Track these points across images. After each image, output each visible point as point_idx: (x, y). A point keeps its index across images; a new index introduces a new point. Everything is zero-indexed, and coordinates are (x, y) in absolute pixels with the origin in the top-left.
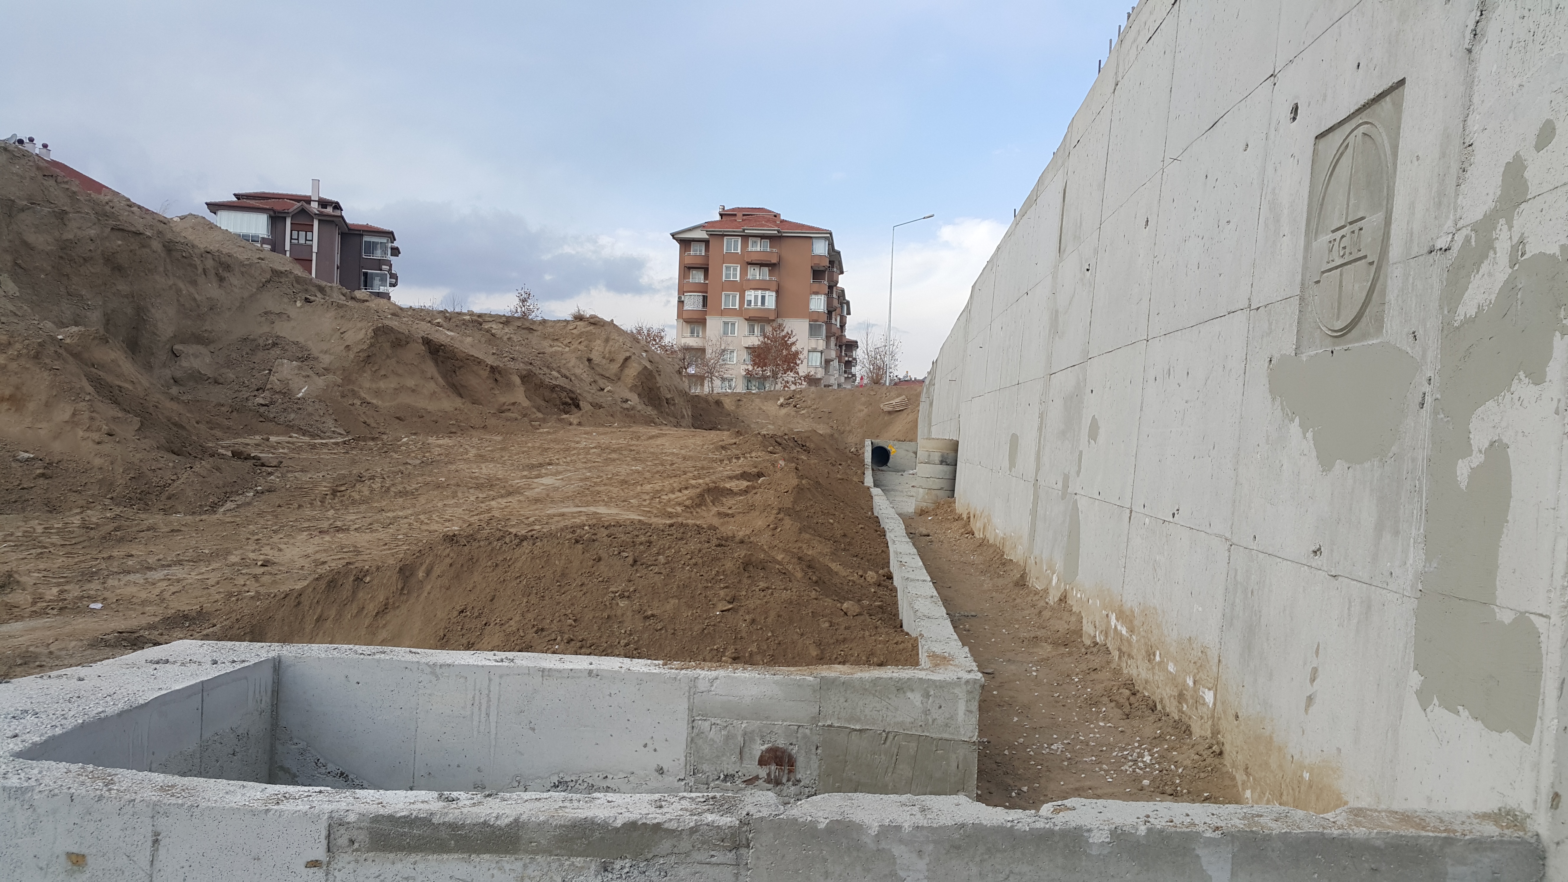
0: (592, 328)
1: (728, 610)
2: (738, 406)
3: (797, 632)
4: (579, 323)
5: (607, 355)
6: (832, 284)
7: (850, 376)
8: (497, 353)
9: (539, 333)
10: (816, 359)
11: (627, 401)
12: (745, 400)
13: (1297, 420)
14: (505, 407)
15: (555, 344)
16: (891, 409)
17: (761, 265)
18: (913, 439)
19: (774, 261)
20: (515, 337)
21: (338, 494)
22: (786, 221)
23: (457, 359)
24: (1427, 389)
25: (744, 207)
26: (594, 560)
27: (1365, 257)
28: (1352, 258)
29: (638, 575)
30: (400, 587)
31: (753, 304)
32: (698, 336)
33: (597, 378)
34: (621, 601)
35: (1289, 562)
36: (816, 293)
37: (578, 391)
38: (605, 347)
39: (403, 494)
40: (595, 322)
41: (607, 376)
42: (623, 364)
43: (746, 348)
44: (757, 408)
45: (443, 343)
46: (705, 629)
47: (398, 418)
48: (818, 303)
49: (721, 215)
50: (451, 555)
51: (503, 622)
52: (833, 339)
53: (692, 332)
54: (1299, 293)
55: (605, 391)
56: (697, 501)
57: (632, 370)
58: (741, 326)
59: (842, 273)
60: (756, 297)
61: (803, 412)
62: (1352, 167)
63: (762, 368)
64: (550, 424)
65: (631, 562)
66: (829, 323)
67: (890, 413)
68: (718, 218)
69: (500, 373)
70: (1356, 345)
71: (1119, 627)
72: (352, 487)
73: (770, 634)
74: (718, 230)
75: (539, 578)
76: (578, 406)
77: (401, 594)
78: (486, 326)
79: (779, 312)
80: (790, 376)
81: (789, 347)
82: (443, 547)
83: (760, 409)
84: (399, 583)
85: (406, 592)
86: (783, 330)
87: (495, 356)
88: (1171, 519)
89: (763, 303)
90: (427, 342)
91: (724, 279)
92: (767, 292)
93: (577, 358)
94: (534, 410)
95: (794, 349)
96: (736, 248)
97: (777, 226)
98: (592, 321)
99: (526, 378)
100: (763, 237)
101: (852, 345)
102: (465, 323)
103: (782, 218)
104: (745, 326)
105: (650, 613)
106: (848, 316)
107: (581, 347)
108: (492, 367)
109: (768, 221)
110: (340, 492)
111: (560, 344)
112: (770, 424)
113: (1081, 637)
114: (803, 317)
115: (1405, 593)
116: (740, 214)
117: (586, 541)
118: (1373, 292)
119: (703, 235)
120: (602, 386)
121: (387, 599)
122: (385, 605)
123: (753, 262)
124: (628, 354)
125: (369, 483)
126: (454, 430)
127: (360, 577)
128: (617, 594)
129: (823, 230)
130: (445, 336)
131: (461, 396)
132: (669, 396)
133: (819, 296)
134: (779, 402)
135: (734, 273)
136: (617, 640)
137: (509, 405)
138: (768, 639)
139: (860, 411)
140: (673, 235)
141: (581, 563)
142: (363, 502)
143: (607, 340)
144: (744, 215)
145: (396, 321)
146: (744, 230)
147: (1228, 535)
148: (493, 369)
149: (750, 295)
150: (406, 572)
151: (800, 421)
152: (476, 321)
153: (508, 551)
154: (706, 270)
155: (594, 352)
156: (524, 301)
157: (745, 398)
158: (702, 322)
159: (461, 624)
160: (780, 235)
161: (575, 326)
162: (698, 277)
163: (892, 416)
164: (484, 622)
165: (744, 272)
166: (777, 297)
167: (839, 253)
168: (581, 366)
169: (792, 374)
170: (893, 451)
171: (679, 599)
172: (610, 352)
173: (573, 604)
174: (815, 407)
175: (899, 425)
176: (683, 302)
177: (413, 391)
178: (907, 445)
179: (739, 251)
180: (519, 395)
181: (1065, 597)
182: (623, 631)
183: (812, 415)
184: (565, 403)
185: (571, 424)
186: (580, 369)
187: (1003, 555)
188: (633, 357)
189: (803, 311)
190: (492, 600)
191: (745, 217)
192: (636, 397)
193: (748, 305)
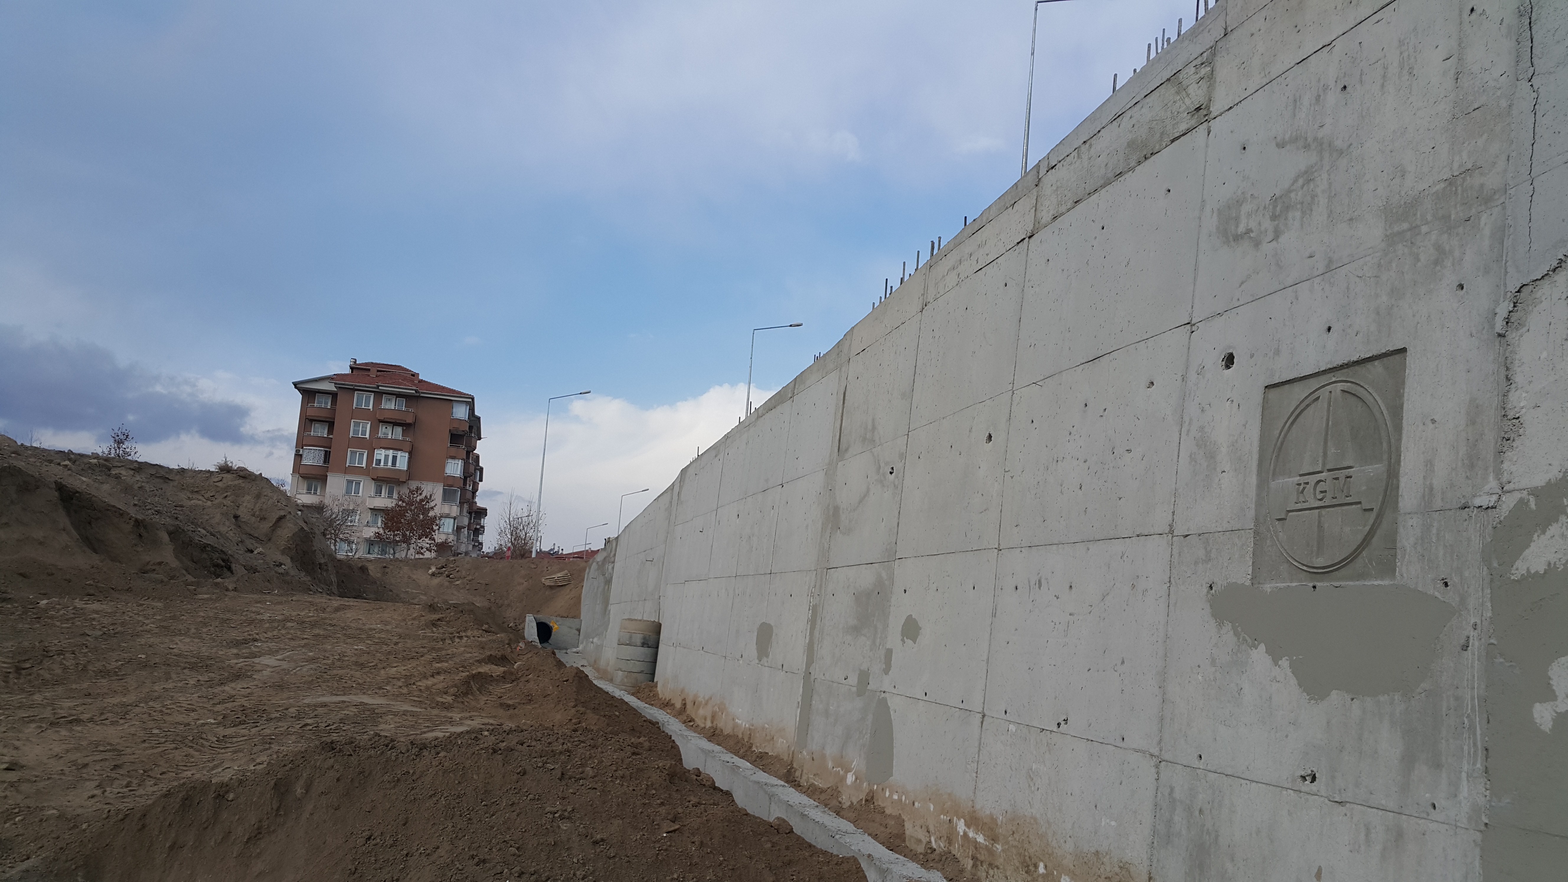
0: (241, 481)
1: (675, 831)
2: (385, 574)
3: (745, 855)
4: (225, 475)
5: (257, 513)
6: (470, 449)
7: (477, 544)
8: (140, 504)
9: (175, 484)
10: (448, 526)
11: (281, 564)
12: (391, 567)
13: (1262, 647)
14: (149, 567)
15: (194, 497)
16: (552, 584)
17: (395, 424)
18: (577, 616)
19: (410, 420)
20: (147, 486)
21: (23, 672)
22: (425, 381)
23: (95, 509)
24: (1472, 633)
25: (378, 362)
26: (518, 774)
27: (1360, 503)
28: (1335, 502)
29: (571, 791)
30: (275, 807)
31: (382, 464)
32: (315, 493)
33: (244, 537)
34: (562, 823)
35: (1260, 785)
36: (453, 458)
37: (230, 552)
38: (256, 504)
39: (104, 673)
40: (244, 475)
41: (256, 535)
42: (275, 523)
43: (371, 509)
44: (406, 576)
45: (78, 490)
46: (658, 854)
47: (21, 575)
48: (454, 468)
49: (352, 368)
50: (336, 767)
51: (428, 852)
52: (466, 506)
53: (309, 489)
54: (1252, 527)
55: (256, 552)
56: (463, 689)
57: (287, 532)
58: (366, 488)
59: (480, 439)
60: (387, 457)
61: (458, 583)
62: (1328, 420)
63: (394, 532)
64: (205, 589)
65: (559, 775)
66: (463, 490)
67: (551, 587)
68: (348, 371)
69: (145, 527)
70: (1351, 583)
71: (971, 834)
72: (38, 664)
73: (721, 859)
74: (349, 383)
75: (459, 797)
76: (229, 569)
77: (276, 815)
78: (114, 472)
79: (410, 474)
80: (425, 542)
81: (426, 511)
82: (322, 757)
83: (409, 577)
84: (274, 802)
85: (282, 813)
86: (421, 494)
87: (137, 508)
88: (1055, 729)
89: (394, 463)
90: (60, 488)
91: (351, 434)
92: (399, 452)
93: (223, 514)
94: (184, 572)
95: (431, 514)
96: (367, 404)
97: (415, 385)
98: (242, 474)
99: (175, 534)
100: (399, 395)
101: (483, 512)
102: (91, 467)
103: (420, 378)
104: (372, 487)
105: (599, 837)
106: (480, 483)
107: (227, 502)
108: (137, 520)
109: (405, 379)
110: (24, 669)
111: (201, 497)
112: (422, 594)
113: (904, 841)
114: (438, 481)
115: (1459, 824)
116: (374, 371)
117: (504, 750)
118: (1373, 537)
119: (331, 387)
120: (250, 547)
121: (260, 821)
122: (258, 829)
123: (386, 420)
124: (282, 513)
125: (59, 659)
126: (92, 592)
127: (221, 794)
128: (557, 815)
129: (465, 394)
130: (80, 482)
131: (95, 551)
132: (322, 561)
133: (456, 461)
134: (430, 571)
135: (365, 429)
136: (572, 872)
137: (154, 564)
138: (720, 865)
139: (520, 584)
140: (296, 385)
141: (504, 777)
142: (57, 683)
143: (258, 496)
144: (378, 371)
145: (21, 461)
146: (378, 386)
147: (1155, 751)
148: (138, 523)
149: (380, 454)
150: (281, 788)
151: (455, 593)
152: (104, 465)
153: (407, 762)
154: (331, 425)
155: (242, 509)
156: (119, 442)
157: (391, 565)
158: (323, 479)
159: (373, 854)
160: (418, 394)
161: (220, 478)
162: (321, 431)
163: (554, 591)
164: (405, 852)
165: (374, 430)
166: (410, 459)
167: (479, 418)
168: (227, 523)
169: (427, 540)
170: (555, 628)
171: (623, 819)
172: (261, 510)
173: (509, 829)
174: (470, 578)
175: (562, 600)
176: (301, 455)
177: (41, 543)
178: (569, 622)
179: (371, 407)
180: (167, 554)
181: (873, 797)
182: (575, 860)
183: (468, 587)
184: (217, 566)
185: (227, 590)
186: (226, 528)
187: (751, 747)
188: (288, 517)
189: (439, 476)
190: (404, 825)
191: (379, 373)
192: (289, 560)
193: (376, 465)
